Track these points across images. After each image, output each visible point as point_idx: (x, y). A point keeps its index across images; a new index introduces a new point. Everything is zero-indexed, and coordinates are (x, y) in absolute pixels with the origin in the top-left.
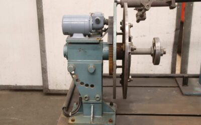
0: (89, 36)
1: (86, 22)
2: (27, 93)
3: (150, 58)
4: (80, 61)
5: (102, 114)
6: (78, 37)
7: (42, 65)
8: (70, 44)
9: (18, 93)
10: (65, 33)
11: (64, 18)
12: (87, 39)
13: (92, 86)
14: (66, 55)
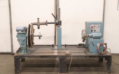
0: (23, 32)
1: (22, 28)
2: (5, 55)
3: (38, 37)
4: (21, 38)
5: (27, 52)
6: (20, 32)
7: (11, 44)
8: (18, 34)
9: (3, 55)
10: (17, 31)
11: (16, 27)
12: (22, 33)
13: (24, 44)
14: (17, 37)
